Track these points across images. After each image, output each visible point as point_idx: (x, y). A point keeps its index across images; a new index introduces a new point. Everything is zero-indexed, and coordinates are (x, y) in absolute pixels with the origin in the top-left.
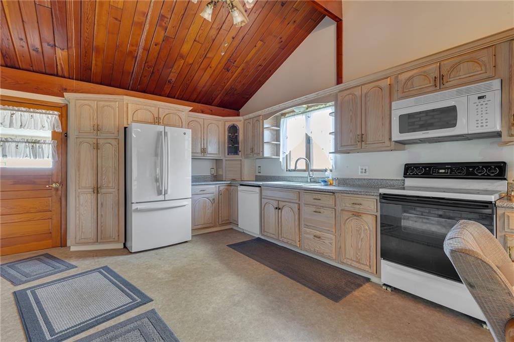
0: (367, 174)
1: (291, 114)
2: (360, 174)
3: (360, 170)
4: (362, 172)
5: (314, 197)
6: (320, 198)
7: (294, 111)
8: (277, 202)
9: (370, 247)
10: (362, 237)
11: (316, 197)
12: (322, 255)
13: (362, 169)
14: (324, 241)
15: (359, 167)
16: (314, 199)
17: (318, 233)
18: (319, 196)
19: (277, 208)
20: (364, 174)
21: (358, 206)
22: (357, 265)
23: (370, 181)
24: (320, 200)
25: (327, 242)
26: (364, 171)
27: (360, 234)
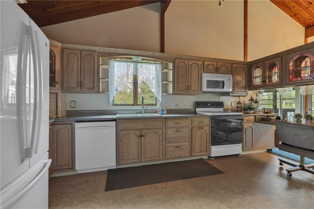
0: (178, 106)
1: (129, 60)
2: (174, 106)
3: (174, 105)
4: (175, 106)
5: (175, 122)
6: (179, 122)
7: (131, 58)
8: (140, 131)
9: (207, 142)
10: (203, 139)
11: (177, 122)
12: (181, 157)
13: (176, 104)
14: (182, 148)
15: (174, 103)
16: (176, 123)
17: (178, 144)
18: (179, 121)
19: (140, 136)
20: (176, 106)
21: (201, 123)
22: (201, 154)
23: (181, 110)
24: (180, 123)
25: (184, 148)
26: (176, 105)
27: (202, 137)
